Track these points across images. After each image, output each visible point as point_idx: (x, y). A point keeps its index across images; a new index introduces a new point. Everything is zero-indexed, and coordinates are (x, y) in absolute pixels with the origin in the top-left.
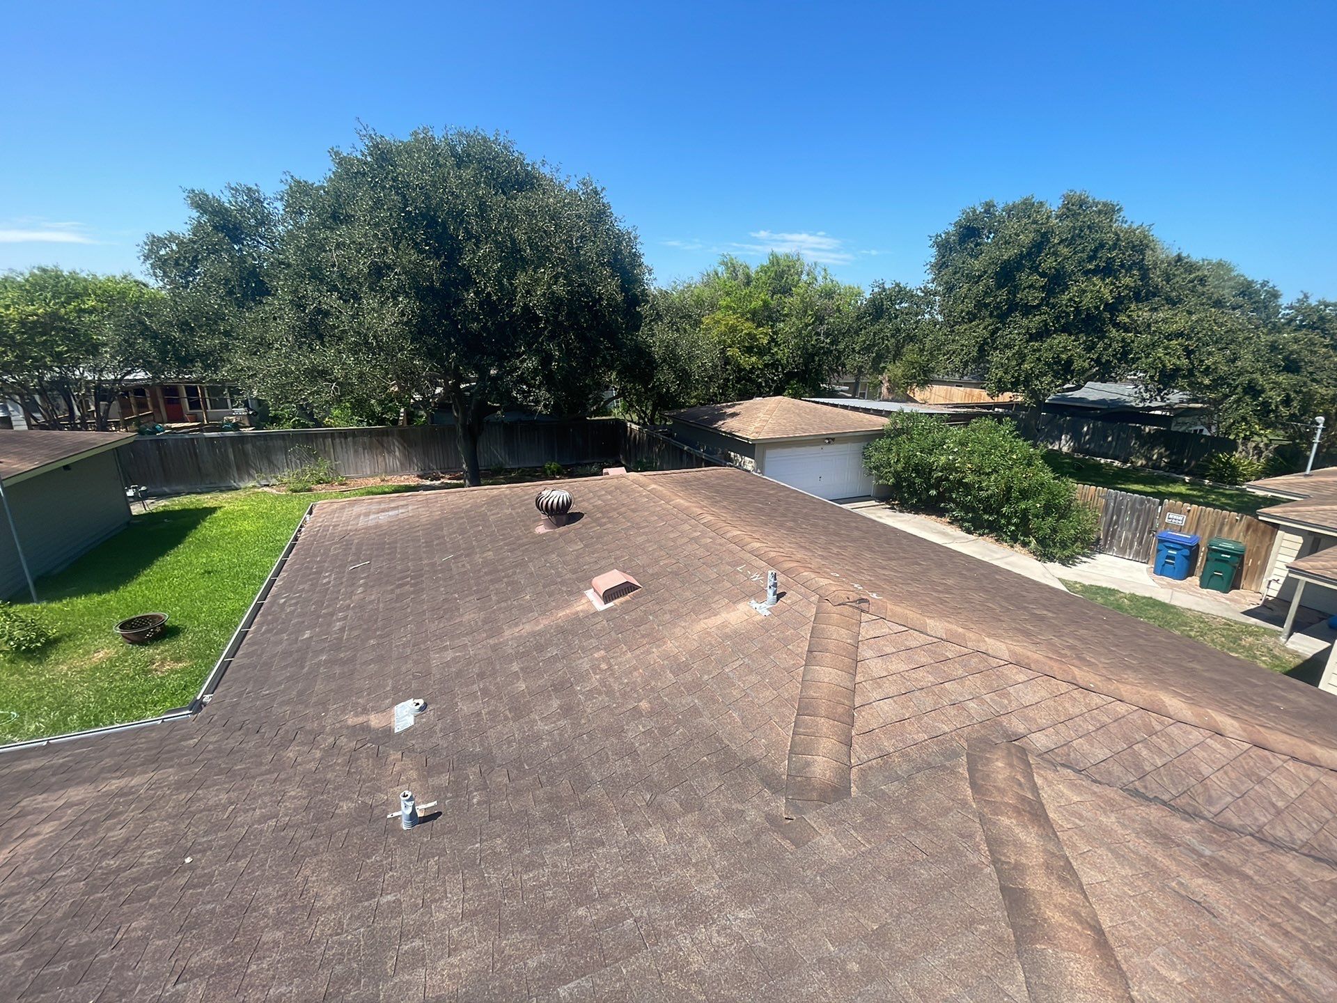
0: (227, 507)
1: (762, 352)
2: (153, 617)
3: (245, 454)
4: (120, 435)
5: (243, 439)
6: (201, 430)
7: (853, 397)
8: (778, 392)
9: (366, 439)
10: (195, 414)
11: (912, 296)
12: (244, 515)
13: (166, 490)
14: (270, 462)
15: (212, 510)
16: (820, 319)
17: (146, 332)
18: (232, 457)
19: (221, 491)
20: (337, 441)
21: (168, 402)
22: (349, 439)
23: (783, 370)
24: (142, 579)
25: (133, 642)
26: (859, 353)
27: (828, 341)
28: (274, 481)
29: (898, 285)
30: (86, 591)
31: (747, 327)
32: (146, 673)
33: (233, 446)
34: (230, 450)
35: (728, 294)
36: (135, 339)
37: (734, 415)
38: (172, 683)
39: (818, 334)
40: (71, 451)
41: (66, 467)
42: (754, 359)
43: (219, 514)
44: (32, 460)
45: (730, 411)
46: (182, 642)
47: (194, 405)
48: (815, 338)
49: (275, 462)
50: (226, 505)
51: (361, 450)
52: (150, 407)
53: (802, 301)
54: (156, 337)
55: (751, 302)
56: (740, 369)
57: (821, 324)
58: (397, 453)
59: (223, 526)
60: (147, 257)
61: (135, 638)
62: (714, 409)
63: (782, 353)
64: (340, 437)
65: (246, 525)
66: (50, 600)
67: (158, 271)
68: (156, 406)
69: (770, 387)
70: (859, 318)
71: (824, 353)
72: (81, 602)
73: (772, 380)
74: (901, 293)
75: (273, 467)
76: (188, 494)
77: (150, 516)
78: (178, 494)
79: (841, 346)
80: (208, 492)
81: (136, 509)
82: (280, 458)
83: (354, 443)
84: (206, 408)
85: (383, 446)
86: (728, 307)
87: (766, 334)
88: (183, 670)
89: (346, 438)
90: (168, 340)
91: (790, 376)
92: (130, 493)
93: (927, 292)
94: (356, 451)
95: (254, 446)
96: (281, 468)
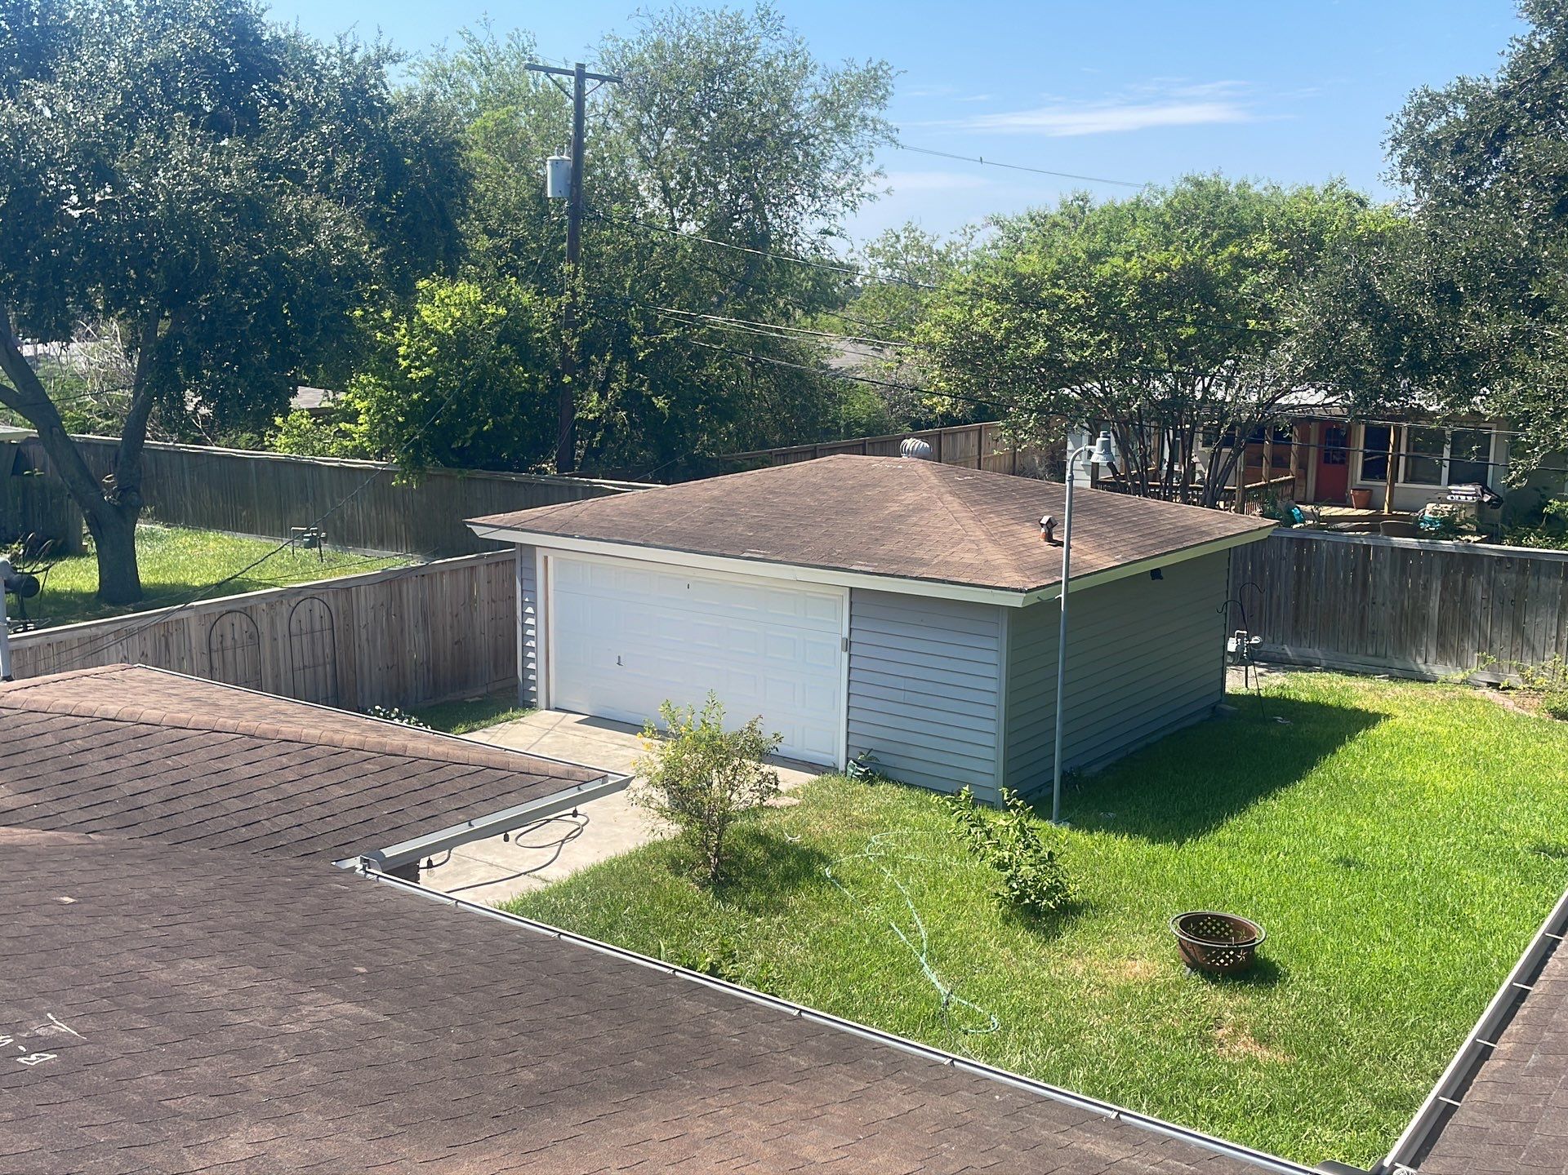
0: (1401, 720)
2: (1238, 926)
3: (1466, 600)
4: (1251, 522)
5: (1470, 561)
6: (1373, 529)
10: (1369, 491)
12: (1434, 747)
13: (1289, 651)
14: (1519, 630)
15: (1369, 719)
17: (1372, 309)
18: (1435, 603)
19: (1391, 678)
21: (1326, 459)
24: (1224, 834)
25: (1194, 966)
28: (1513, 678)
30: (1134, 829)
32: (1206, 1041)
33: (1445, 575)
34: (1437, 585)
36: (1348, 322)
38: (1250, 1084)
40: (1168, 542)
41: (1156, 574)
43: (1382, 730)
44: (1113, 551)
46: (1279, 1004)
47: (1375, 469)
49: (1529, 631)
50: (1401, 713)
52: (1293, 467)
54: (1385, 319)
59: (1389, 764)
60: (1397, 142)
61: (1201, 959)
65: (1434, 774)
66: (1075, 826)
67: (1411, 169)
68: (1303, 466)
72: (1121, 847)
75: (1523, 642)
76: (1327, 669)
77: (1255, 703)
78: (1308, 666)
80: (1366, 674)
81: (1235, 682)
82: (1543, 624)
84: (1395, 478)
88: (1272, 1068)
90: (1410, 325)
92: (1232, 646)
95: (1491, 583)
96: (1539, 650)
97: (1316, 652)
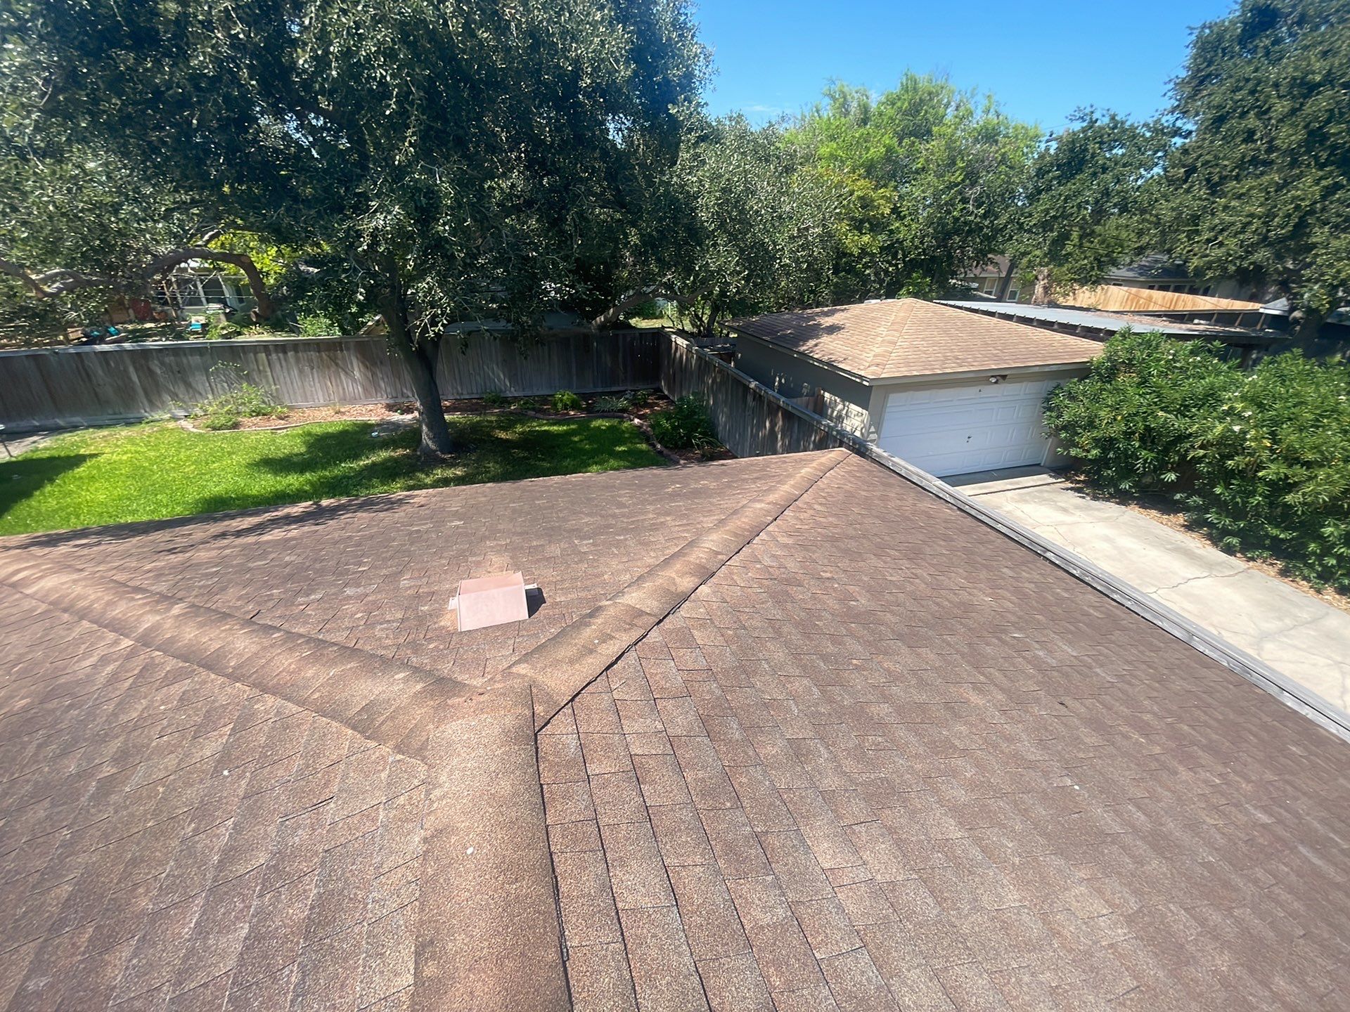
1: (877, 226)
3: (151, 373)
5: (146, 353)
7: (999, 300)
8: (892, 293)
9: (313, 355)
11: (1134, 137)
13: (60, 422)
14: (188, 385)
16: (972, 177)
18: (135, 378)
19: (127, 424)
20: (274, 356)
22: (290, 354)
23: (905, 256)
26: (1029, 231)
27: (982, 211)
28: (196, 410)
29: (1113, 118)
31: (862, 187)
33: (134, 363)
34: (131, 369)
35: (832, 138)
37: (832, 329)
39: (965, 201)
42: (866, 239)
45: (827, 321)
48: (960, 206)
49: (194, 385)
51: (307, 369)
53: (948, 147)
55: (868, 149)
56: (841, 253)
57: (973, 184)
58: (357, 374)
62: (801, 318)
63: (905, 232)
64: (277, 352)
69: (881, 282)
70: (1041, 173)
71: (970, 232)
73: (886, 271)
74: (1118, 133)
75: (195, 393)
76: (89, 427)
78: (74, 428)
79: (1002, 220)
80: (110, 426)
82: (199, 381)
83: (298, 360)
85: (337, 365)
86: (833, 157)
87: (888, 200)
89: (285, 352)
91: (912, 265)
93: (1159, 131)
94: (301, 372)
95: (162, 363)
96: (204, 394)
97: (77, 419)
